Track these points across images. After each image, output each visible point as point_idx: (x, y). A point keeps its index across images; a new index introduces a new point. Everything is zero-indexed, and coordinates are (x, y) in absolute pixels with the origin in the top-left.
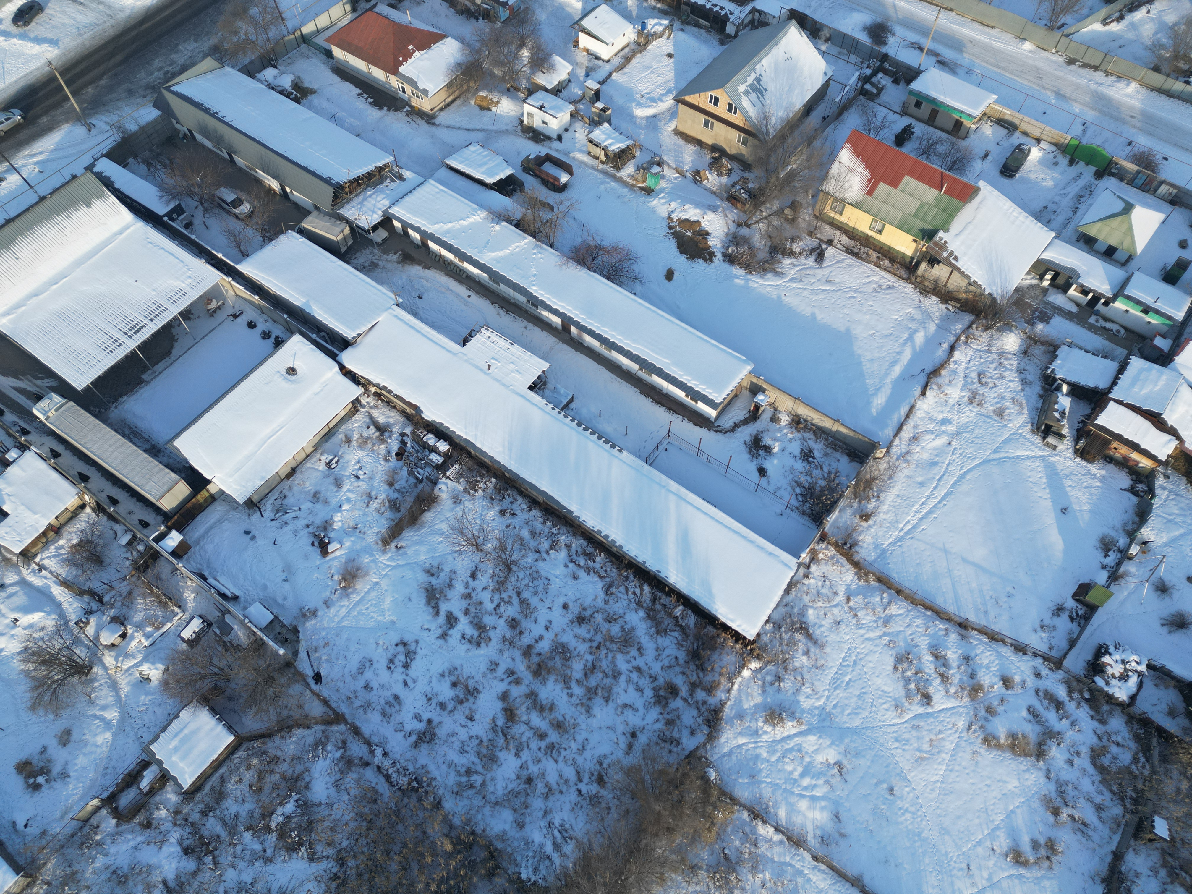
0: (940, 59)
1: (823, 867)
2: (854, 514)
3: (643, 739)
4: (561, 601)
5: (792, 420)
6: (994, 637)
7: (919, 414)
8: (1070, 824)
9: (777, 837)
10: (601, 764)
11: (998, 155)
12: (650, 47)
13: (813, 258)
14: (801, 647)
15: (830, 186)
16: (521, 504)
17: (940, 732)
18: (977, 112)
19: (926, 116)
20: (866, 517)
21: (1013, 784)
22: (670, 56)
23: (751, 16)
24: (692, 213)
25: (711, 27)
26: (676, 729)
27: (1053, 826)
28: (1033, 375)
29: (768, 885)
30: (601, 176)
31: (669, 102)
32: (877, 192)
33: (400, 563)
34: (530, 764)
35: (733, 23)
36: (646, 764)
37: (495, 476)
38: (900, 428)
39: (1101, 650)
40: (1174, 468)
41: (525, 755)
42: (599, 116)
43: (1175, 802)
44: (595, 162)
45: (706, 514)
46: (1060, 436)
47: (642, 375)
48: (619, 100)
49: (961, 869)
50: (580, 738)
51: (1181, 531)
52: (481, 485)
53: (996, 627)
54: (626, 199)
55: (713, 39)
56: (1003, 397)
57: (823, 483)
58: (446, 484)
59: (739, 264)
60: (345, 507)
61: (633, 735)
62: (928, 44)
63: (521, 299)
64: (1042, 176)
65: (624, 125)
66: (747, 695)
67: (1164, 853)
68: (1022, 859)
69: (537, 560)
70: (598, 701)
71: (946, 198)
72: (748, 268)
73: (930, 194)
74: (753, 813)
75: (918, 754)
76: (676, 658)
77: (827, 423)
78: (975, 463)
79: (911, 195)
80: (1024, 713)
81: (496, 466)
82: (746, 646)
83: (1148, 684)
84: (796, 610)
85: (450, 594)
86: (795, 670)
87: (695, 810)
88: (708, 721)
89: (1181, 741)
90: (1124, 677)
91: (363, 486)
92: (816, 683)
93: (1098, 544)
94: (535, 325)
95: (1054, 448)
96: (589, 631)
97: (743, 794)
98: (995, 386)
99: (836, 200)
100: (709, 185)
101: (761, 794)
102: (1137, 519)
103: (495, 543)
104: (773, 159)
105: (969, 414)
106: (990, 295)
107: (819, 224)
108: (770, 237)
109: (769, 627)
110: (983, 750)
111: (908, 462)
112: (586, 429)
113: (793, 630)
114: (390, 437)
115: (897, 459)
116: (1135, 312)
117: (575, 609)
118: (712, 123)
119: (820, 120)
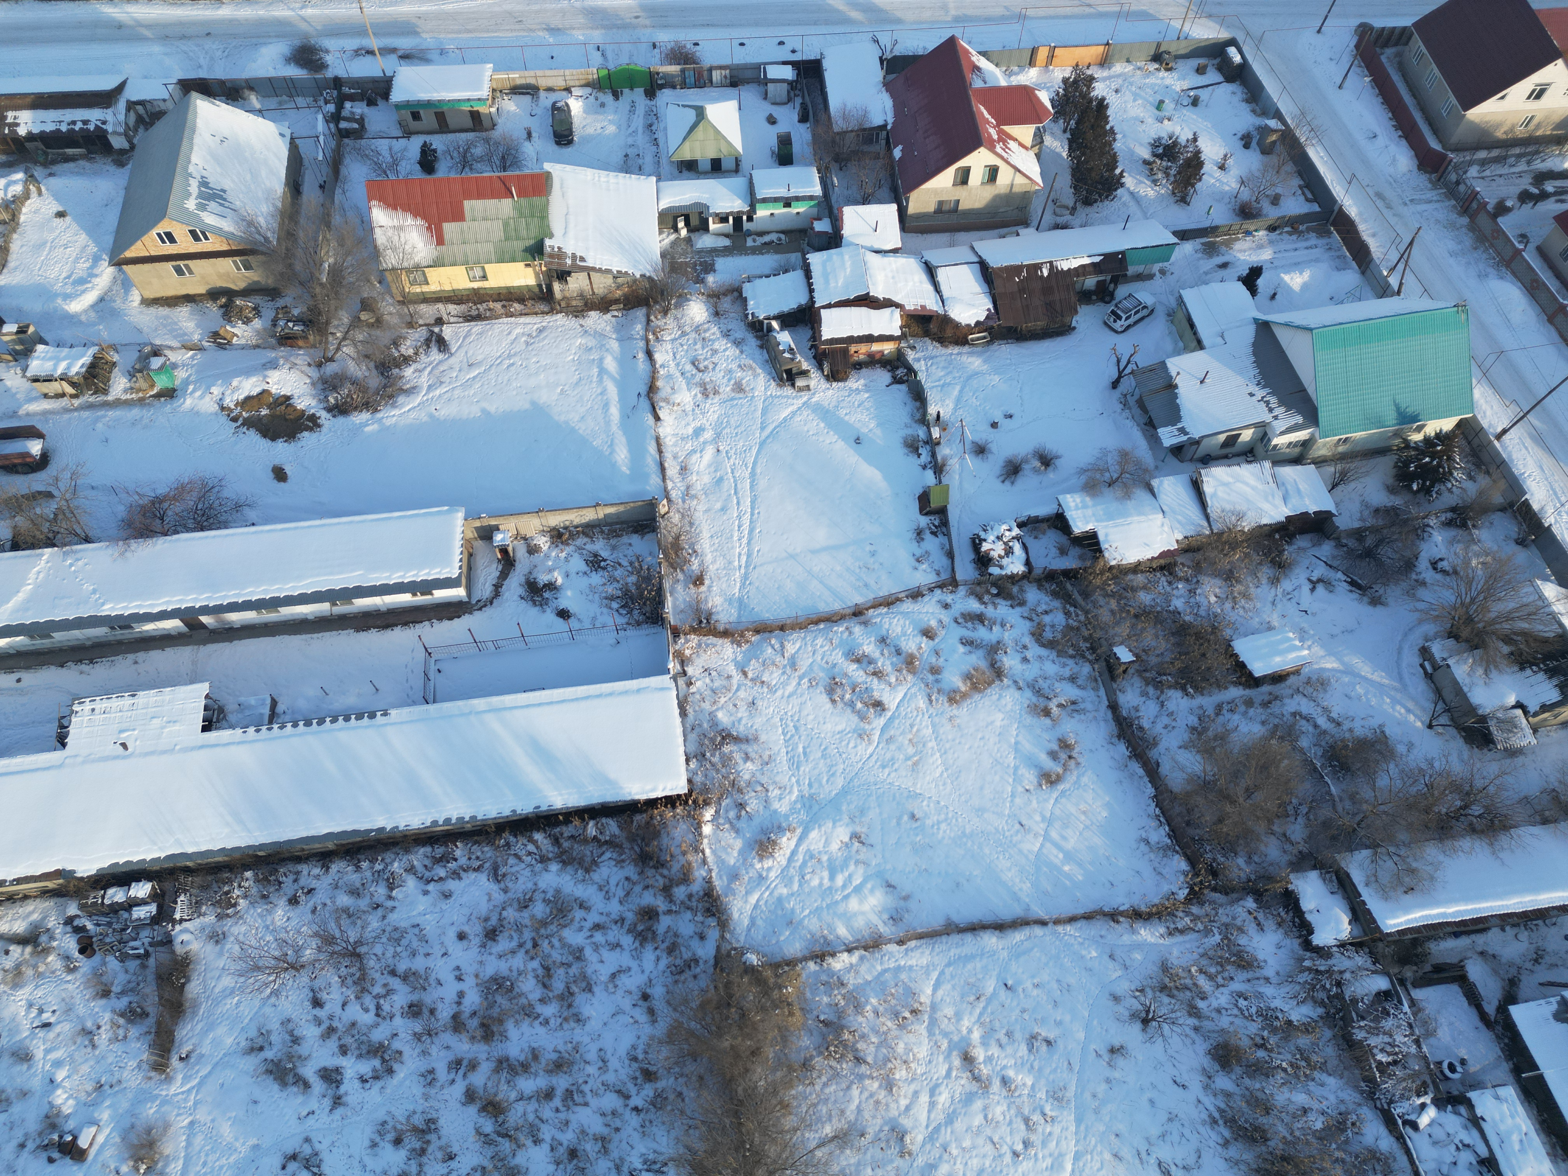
0: (400, 53)
1: (913, 943)
2: (686, 587)
3: (658, 992)
4: (452, 934)
5: (552, 537)
6: (889, 602)
7: (669, 442)
8: (1064, 713)
9: (855, 958)
10: (635, 1059)
11: (541, 127)
12: (22, 218)
13: (434, 350)
14: (738, 757)
15: (390, 260)
16: (310, 873)
17: (912, 726)
18: (484, 92)
19: (434, 124)
20: (698, 580)
21: (998, 718)
22: (61, 215)
23: (132, 113)
24: (249, 386)
25: (90, 152)
26: (683, 949)
27: (1054, 726)
28: (740, 331)
29: (881, 1009)
30: (86, 414)
31: (106, 273)
32: (447, 236)
33: (203, 1073)
34: (560, 1136)
35: (115, 133)
36: (682, 1013)
37: (246, 867)
38: (663, 469)
39: (976, 543)
40: (913, 336)
41: (547, 1133)
42: (21, 342)
43: (1117, 623)
44: (64, 402)
45: (540, 705)
46: (804, 373)
47: (341, 609)
48: (34, 307)
49: (1018, 831)
50: (592, 1056)
51: (958, 388)
52: (237, 892)
53: (884, 592)
54: (146, 421)
55: (106, 165)
56: (730, 371)
57: (633, 579)
58: (186, 931)
59: (356, 409)
60: (60, 1075)
61: (645, 997)
62: (374, 43)
63: (100, 632)
64: (599, 126)
65: (67, 335)
66: (725, 849)
67: (1140, 673)
68: (1054, 777)
69: (384, 917)
70: (580, 999)
71: (524, 201)
72: (369, 406)
73: (505, 207)
74: (817, 956)
75: (910, 763)
76: (627, 879)
77: (589, 515)
78: (754, 452)
79: (485, 219)
80: (961, 649)
81: (237, 855)
82: (686, 803)
83: (1030, 542)
84: (705, 725)
85: (303, 1049)
86: (749, 784)
87: (763, 1009)
88: (708, 910)
89: (1085, 569)
90: (1009, 551)
91: (65, 1028)
92: (777, 779)
93: (906, 451)
94: (147, 650)
95: (808, 388)
96: (511, 937)
97: (794, 948)
98: (715, 364)
99: (409, 271)
100: (243, 342)
101: (810, 932)
102: (918, 404)
103: (314, 943)
104: (298, 267)
105: (713, 409)
106: (643, 276)
107: (411, 308)
108: (367, 356)
109: (693, 764)
110: (954, 710)
111: (695, 497)
112: (321, 722)
113: (718, 747)
114: (52, 938)
115: (684, 501)
116: (780, 210)
117: (475, 930)
118: (187, 266)
119: (319, 192)
